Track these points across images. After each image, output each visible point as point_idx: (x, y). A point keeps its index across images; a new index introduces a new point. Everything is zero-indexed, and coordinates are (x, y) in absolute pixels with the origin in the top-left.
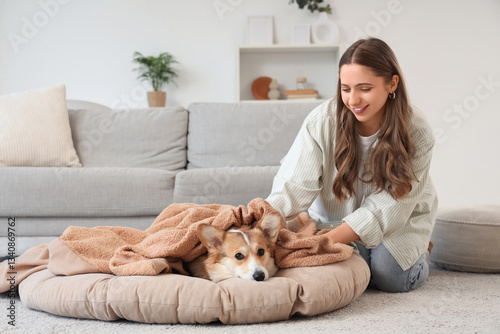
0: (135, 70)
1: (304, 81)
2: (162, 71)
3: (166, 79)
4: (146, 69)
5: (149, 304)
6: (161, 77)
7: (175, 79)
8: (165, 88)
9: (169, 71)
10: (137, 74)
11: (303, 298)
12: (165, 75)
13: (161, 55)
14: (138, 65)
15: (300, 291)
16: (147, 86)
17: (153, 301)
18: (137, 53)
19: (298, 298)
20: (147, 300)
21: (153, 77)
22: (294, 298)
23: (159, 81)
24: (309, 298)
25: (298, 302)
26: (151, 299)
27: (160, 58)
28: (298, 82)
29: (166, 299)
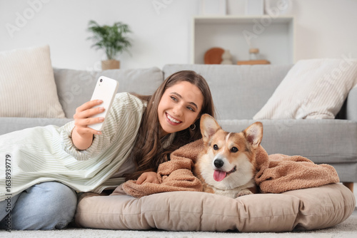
0: (89, 38)
1: (256, 52)
2: (116, 40)
3: (119, 48)
4: (100, 39)
5: (179, 212)
6: (115, 47)
7: (129, 48)
8: (119, 56)
9: (123, 40)
10: (91, 42)
11: (304, 212)
12: (120, 44)
13: (116, 24)
14: (92, 34)
15: (301, 206)
16: (101, 54)
17: (182, 210)
18: (92, 22)
19: (300, 212)
20: (176, 209)
21: (107, 46)
22: (297, 211)
23: (113, 50)
24: (309, 211)
25: (300, 215)
26: (180, 208)
27: (115, 27)
28: (251, 53)
29: (193, 208)
